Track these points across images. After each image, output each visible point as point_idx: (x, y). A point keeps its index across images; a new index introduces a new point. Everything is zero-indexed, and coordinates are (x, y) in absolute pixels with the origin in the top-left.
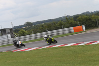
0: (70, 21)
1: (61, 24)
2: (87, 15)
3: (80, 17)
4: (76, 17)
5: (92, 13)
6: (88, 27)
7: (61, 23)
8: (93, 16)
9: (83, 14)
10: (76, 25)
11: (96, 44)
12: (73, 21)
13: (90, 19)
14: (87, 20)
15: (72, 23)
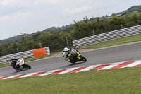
0: (28, 42)
1: (15, 47)
2: (51, 33)
3: (42, 35)
4: (36, 36)
5: (59, 28)
6: (53, 50)
7: (15, 45)
8: (60, 34)
9: (47, 30)
10: (37, 47)
11: (65, 74)
12: (32, 41)
13: (56, 38)
14: (52, 39)
15: (30, 44)
